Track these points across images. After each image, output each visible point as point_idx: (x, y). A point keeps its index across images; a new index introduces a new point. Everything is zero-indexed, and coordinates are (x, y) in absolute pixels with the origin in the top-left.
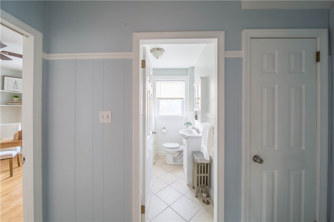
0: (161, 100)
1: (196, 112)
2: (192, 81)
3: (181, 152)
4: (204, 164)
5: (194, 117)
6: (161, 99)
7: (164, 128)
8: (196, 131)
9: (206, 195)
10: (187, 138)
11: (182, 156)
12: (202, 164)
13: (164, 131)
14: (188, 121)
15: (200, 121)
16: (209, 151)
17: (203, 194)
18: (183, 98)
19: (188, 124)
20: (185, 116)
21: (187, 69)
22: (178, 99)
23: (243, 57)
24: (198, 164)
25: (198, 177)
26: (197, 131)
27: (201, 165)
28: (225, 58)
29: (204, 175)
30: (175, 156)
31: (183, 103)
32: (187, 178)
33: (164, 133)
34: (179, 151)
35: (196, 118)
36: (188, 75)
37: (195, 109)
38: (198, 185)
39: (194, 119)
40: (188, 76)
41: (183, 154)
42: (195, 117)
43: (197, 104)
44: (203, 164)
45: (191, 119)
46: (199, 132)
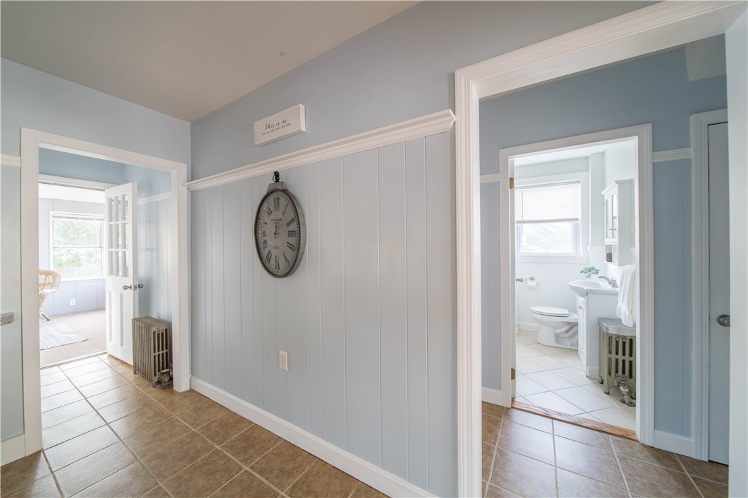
0: (524, 225)
1: (609, 247)
2: (600, 184)
3: (573, 326)
4: (624, 337)
5: (605, 256)
6: (524, 222)
7: (532, 279)
8: (608, 283)
9: (627, 390)
10: (586, 294)
11: (576, 333)
12: (618, 337)
13: (530, 283)
14: (591, 266)
15: (617, 263)
16: (632, 311)
17: (621, 388)
18: (577, 219)
19: (590, 271)
20: (582, 254)
21: (588, 157)
22: (564, 220)
23: (692, 157)
24: (610, 338)
25: (610, 359)
26: (610, 283)
27: (617, 340)
28: (654, 164)
29: (623, 358)
30: (558, 331)
31: (576, 229)
32: (587, 365)
33: (531, 288)
34: (569, 323)
35: (609, 258)
36: (588, 170)
37: (607, 241)
38: (610, 374)
39: (605, 262)
40: (590, 172)
41: (577, 331)
42: (607, 256)
43: (611, 231)
44: (621, 339)
45: (598, 260)
46: (614, 285)
